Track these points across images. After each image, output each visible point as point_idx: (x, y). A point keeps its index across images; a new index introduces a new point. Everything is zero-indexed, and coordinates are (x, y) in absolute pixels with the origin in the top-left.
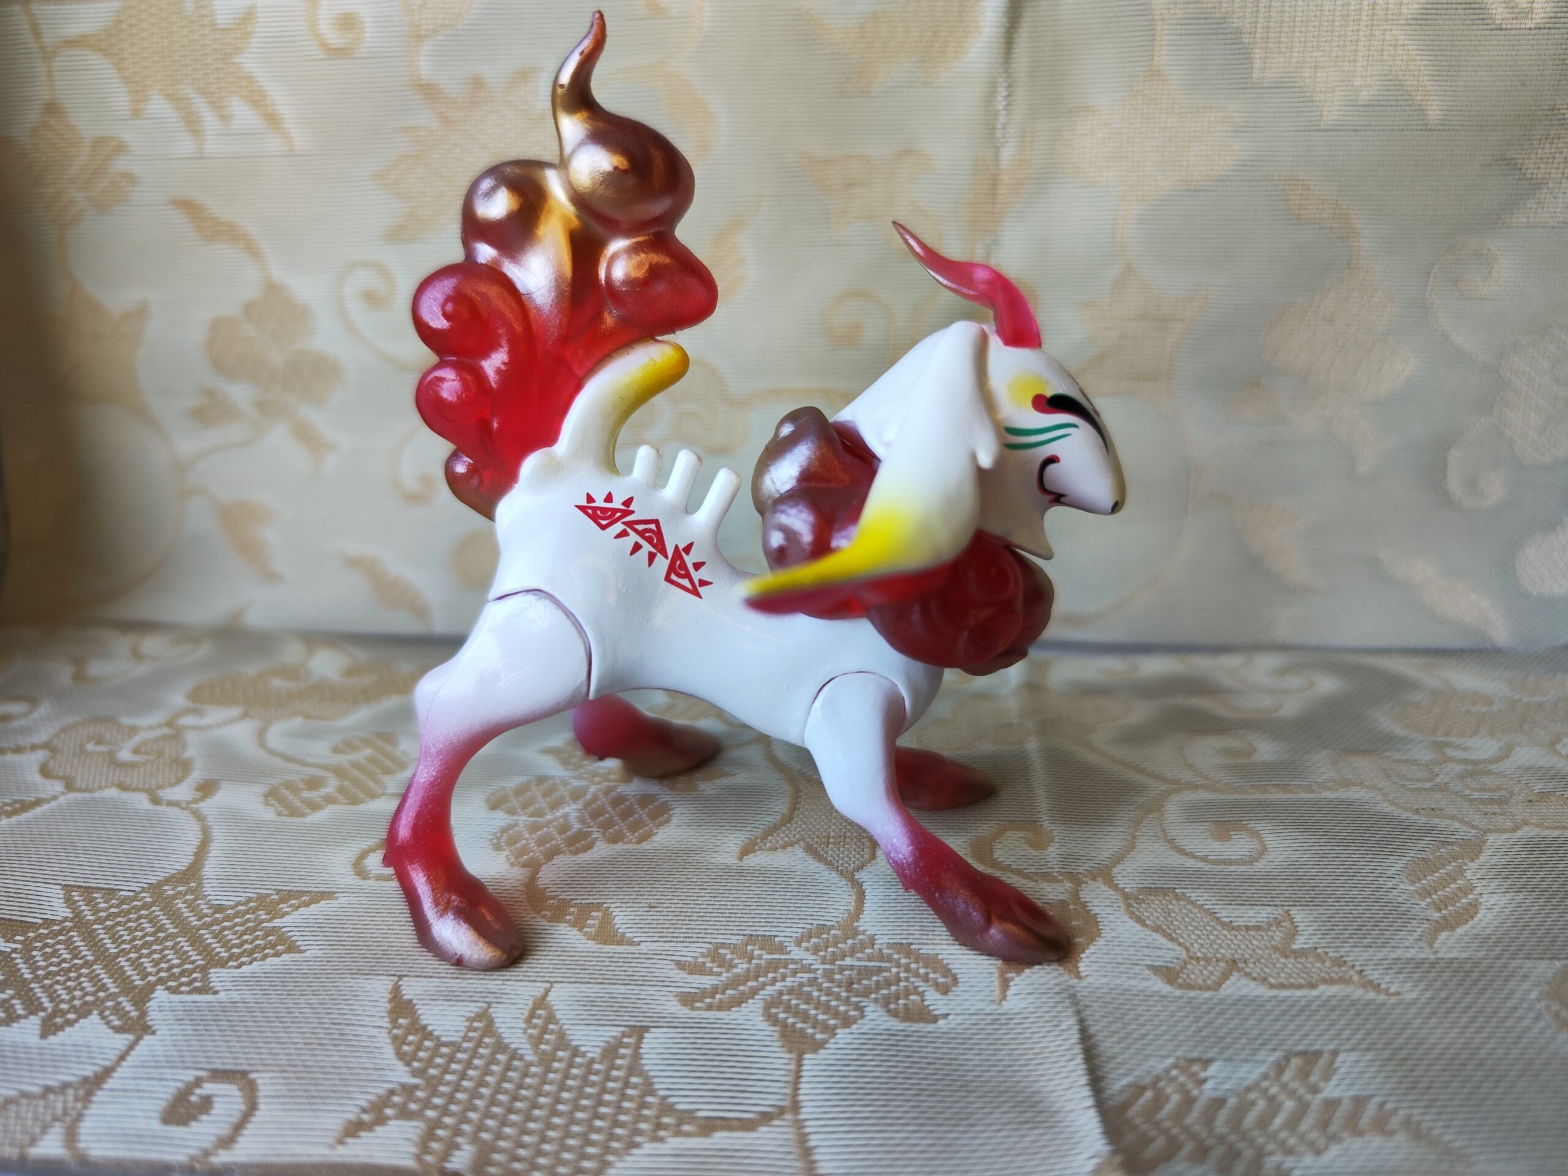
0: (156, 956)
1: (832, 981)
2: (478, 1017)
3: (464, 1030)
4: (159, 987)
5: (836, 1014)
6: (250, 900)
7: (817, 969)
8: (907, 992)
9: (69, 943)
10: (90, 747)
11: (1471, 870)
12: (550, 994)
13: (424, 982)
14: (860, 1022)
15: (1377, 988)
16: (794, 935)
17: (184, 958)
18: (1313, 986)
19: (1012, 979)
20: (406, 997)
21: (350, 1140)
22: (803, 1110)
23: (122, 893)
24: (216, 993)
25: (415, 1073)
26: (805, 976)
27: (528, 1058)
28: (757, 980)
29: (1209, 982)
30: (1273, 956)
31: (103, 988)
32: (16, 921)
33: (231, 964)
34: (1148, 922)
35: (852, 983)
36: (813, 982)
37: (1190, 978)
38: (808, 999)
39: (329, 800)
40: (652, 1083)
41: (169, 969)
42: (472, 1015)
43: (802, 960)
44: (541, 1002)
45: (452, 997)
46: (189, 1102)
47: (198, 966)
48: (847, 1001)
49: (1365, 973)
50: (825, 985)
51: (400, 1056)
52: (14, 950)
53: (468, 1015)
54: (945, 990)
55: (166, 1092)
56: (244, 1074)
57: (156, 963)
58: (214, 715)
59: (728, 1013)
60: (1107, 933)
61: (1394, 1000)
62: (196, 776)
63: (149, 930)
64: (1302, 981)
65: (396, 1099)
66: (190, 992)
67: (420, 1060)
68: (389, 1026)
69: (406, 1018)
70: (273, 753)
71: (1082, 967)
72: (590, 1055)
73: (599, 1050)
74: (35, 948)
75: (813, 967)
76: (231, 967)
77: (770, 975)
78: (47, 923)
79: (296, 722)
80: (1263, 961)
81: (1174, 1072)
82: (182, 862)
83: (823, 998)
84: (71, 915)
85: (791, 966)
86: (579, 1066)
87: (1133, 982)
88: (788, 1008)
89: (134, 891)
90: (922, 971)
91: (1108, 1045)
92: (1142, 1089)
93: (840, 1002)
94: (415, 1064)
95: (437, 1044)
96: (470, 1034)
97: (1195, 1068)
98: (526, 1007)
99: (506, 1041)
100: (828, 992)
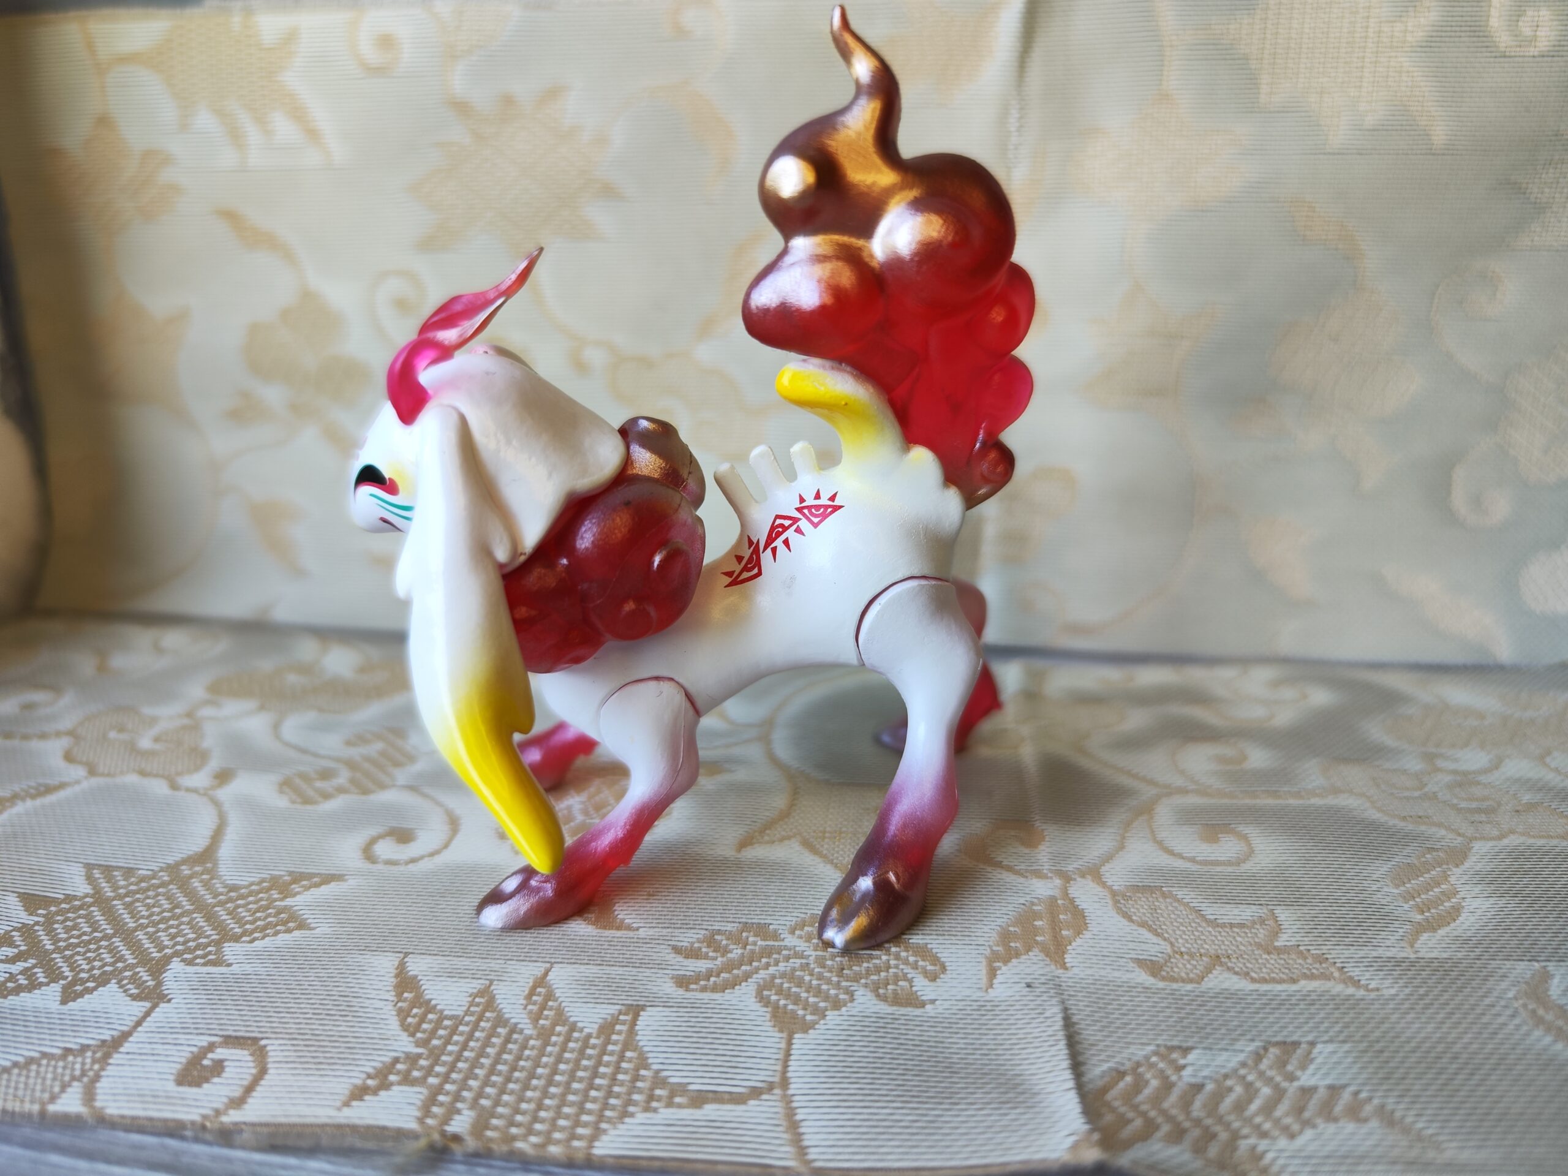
0: (173, 931)
1: (823, 966)
2: (481, 993)
3: (468, 1004)
4: (175, 959)
5: (827, 998)
6: (263, 881)
7: (810, 956)
8: (897, 979)
9: (89, 918)
10: (113, 735)
11: (1456, 875)
12: (550, 973)
13: (429, 959)
14: (849, 1005)
15: (1357, 983)
16: (788, 923)
17: (199, 933)
18: (1294, 981)
19: (1000, 968)
20: (411, 973)
21: (354, 1103)
22: (792, 1086)
23: (140, 872)
24: (230, 965)
25: (418, 1044)
26: (798, 962)
27: (527, 1032)
28: (751, 964)
29: (1191, 975)
30: (1256, 952)
31: (121, 959)
32: (38, 895)
33: (244, 939)
34: (1134, 918)
35: (843, 969)
36: (805, 967)
37: (1174, 972)
38: (800, 983)
39: (341, 790)
40: (647, 1058)
41: (185, 943)
42: (475, 991)
43: (795, 946)
44: (541, 981)
45: (453, 974)
46: (202, 1066)
47: (212, 941)
48: (838, 986)
49: (1346, 970)
50: (817, 970)
51: (405, 1027)
52: (37, 923)
53: (471, 991)
54: (933, 977)
55: (182, 1055)
56: (255, 1040)
57: (173, 937)
58: (231, 707)
59: (721, 994)
60: (1093, 927)
61: (1373, 995)
62: (214, 764)
63: (166, 906)
64: (1284, 977)
65: (399, 1066)
66: (205, 965)
67: (424, 1031)
68: (395, 999)
69: (411, 992)
70: (287, 744)
71: (1068, 958)
72: (586, 1030)
73: (596, 1026)
74: (57, 922)
75: (805, 953)
76: (244, 942)
77: (764, 960)
78: (69, 898)
79: (311, 716)
80: (1245, 956)
81: (1154, 1059)
82: (197, 843)
83: (814, 982)
84: (91, 892)
85: (784, 952)
86: (577, 1040)
87: (1117, 974)
88: (780, 991)
89: (152, 870)
90: (912, 959)
91: (1089, 1033)
92: (1121, 1074)
93: (830, 987)
94: (419, 1035)
95: (440, 1017)
96: (472, 1009)
97: (1174, 1056)
98: (526, 985)
99: (507, 1016)
100: (820, 977)
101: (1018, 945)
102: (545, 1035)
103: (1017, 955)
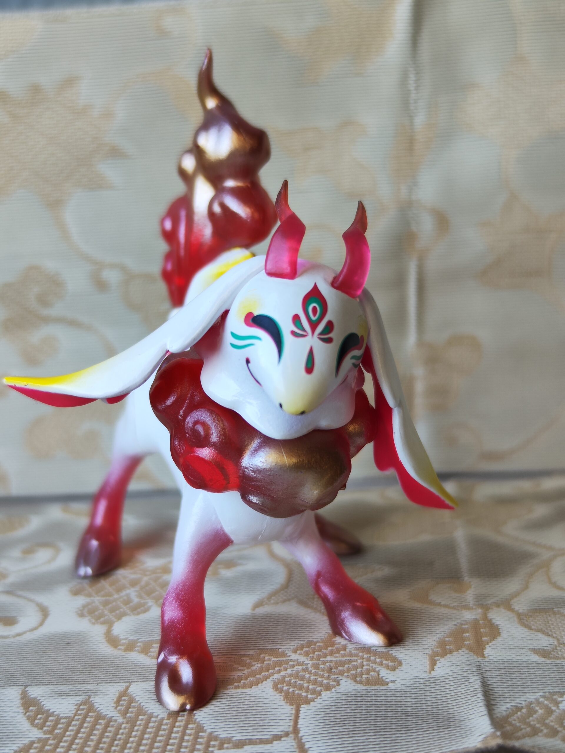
1: (318, 668)
2: (82, 703)
3: (75, 710)
5: (321, 684)
7: (308, 664)
8: (368, 672)
12: (129, 688)
13: (43, 688)
14: (336, 687)
16: (291, 647)
19: (439, 660)
20: (32, 696)
22: (301, 732)
25: (45, 733)
26: (300, 667)
27: (120, 721)
28: (268, 671)
34: (533, 627)
35: (331, 669)
36: (306, 670)
37: (558, 654)
38: (302, 678)
42: (79, 702)
43: (298, 659)
44: (124, 693)
45: (62, 694)
48: (328, 678)
50: (313, 671)
53: (76, 703)
54: (393, 669)
59: (250, 689)
60: (504, 634)
67: (48, 726)
68: (24, 711)
69: (34, 707)
71: (486, 652)
72: (160, 717)
73: (166, 714)
75: (305, 662)
77: (277, 669)
81: (541, 700)
83: (312, 678)
85: (291, 663)
86: (154, 722)
87: (519, 658)
88: (289, 684)
90: (378, 660)
91: (499, 689)
92: (519, 709)
93: (324, 679)
94: (45, 728)
95: (58, 718)
96: (79, 712)
97: (555, 697)
98: (114, 696)
99: (104, 714)
100: (316, 674)
101: (451, 647)
102: (133, 723)
103: (451, 652)
